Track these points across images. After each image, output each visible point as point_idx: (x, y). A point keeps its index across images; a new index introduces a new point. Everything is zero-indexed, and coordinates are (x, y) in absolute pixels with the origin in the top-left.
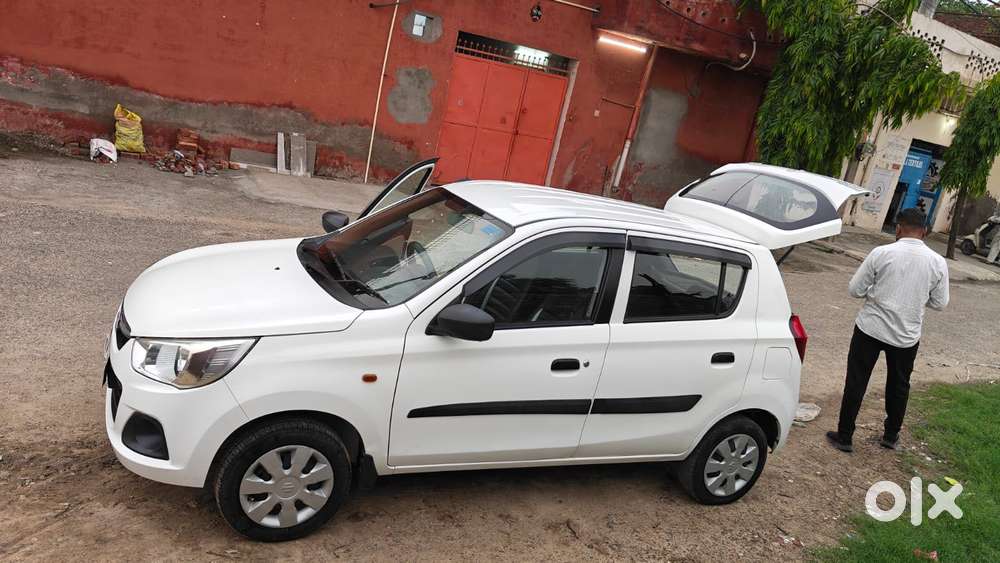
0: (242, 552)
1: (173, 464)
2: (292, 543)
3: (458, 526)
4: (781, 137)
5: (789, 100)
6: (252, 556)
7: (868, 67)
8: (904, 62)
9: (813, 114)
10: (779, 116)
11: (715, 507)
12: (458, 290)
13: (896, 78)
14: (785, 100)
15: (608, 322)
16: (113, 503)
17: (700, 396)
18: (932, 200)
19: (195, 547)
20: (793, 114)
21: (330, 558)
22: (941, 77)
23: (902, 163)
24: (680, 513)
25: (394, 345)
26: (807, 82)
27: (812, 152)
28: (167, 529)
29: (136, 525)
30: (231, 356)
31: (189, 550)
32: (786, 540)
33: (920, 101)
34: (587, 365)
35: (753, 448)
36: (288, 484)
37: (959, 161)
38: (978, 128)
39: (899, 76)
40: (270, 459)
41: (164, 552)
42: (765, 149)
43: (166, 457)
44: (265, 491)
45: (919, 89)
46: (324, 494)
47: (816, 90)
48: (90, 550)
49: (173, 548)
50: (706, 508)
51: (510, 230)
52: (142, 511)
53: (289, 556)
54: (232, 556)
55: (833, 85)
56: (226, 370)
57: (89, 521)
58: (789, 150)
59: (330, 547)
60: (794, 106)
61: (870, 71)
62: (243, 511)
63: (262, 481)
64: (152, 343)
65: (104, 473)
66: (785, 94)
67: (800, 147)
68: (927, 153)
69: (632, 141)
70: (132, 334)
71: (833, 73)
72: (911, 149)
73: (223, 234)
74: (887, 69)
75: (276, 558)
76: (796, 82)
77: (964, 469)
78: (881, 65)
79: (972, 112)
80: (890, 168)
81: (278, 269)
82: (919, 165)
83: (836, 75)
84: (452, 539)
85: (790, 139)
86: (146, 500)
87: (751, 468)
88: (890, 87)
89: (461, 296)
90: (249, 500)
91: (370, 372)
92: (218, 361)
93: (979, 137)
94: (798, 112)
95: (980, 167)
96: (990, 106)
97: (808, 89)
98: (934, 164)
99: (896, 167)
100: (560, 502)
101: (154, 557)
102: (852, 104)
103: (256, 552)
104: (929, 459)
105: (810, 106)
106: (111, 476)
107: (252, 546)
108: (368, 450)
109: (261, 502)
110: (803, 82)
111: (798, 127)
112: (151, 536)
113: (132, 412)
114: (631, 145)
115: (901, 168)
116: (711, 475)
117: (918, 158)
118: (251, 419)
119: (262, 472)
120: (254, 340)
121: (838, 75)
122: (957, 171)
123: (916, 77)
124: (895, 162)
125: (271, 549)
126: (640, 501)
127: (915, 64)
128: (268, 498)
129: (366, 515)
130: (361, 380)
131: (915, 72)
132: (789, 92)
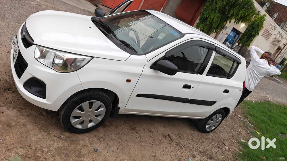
0: (67, 136)
1: (47, 101)
2: (84, 134)
3: (137, 133)
4: (206, 18)
5: (211, 8)
6: (70, 139)
7: (236, 4)
8: (246, 6)
9: (217, 14)
10: (207, 12)
11: (205, 134)
12: (163, 54)
13: (243, 10)
14: (210, 7)
15: (202, 74)
16: (12, 109)
17: (216, 102)
18: (232, 45)
19: (48, 133)
20: (212, 12)
21: (98, 142)
22: (255, 13)
23: (229, 33)
24: (197, 135)
25: (138, 70)
26: (218, 4)
27: (214, 25)
28: (36, 123)
29: (23, 120)
30: (81, 63)
31: (46, 134)
32: (226, 148)
33: (247, 18)
34: (193, 88)
35: (221, 118)
36: (89, 114)
37: (245, 37)
38: (253, 29)
39: (244, 9)
40: (85, 105)
41: (36, 134)
42: (201, 20)
43: (44, 97)
44: (80, 116)
45: (248, 15)
46: (100, 118)
47: (220, 7)
48: (5, 130)
49: (39, 132)
50: (203, 134)
51: (183, 35)
52: (24, 114)
53: (84, 140)
54: (63, 138)
55: (224, 7)
56: (78, 68)
57: (3, 116)
58: (208, 22)
59: (98, 137)
60: (213, 10)
61: (236, 5)
62: (70, 122)
63: (80, 112)
64: (45, 49)
65: (6, 94)
66: (211, 6)
67: (211, 22)
68: (235, 32)
69: (164, 8)
70: (35, 43)
71: (226, 3)
72: (232, 30)
73: (38, 5)
74: (241, 6)
75: (79, 140)
76: (215, 3)
77: (261, 129)
78: (240, 5)
79: (253, 24)
80: (225, 34)
81: (90, 28)
82: (232, 35)
83: (226, 4)
84: (137, 138)
85: (209, 19)
86: (25, 109)
87: (218, 124)
88: (241, 12)
89: (164, 56)
90: (73, 118)
91: (129, 78)
92: (76, 64)
93: (252, 32)
94: (213, 12)
95: (250, 40)
96: (258, 24)
97: (218, 6)
98: (235, 35)
99: (227, 34)
100: (164, 127)
101: (32, 136)
102: (228, 14)
103: (71, 137)
104: (250, 124)
105: (217, 11)
106: (9, 96)
107: (69, 134)
108: (119, 105)
109: (77, 120)
110: (217, 4)
111: (212, 17)
112: (30, 126)
113: (31, 76)
114: (163, 9)
115: (228, 34)
116: (208, 125)
117: (232, 33)
118: (84, 89)
119: (81, 109)
120: (91, 58)
121: (227, 4)
122: (244, 39)
123: (248, 11)
124: (227, 32)
125: (77, 137)
126: (185, 129)
127: (249, 7)
128: (80, 119)
129: (107, 125)
130: (126, 81)
131: (249, 10)
132: (212, 5)
